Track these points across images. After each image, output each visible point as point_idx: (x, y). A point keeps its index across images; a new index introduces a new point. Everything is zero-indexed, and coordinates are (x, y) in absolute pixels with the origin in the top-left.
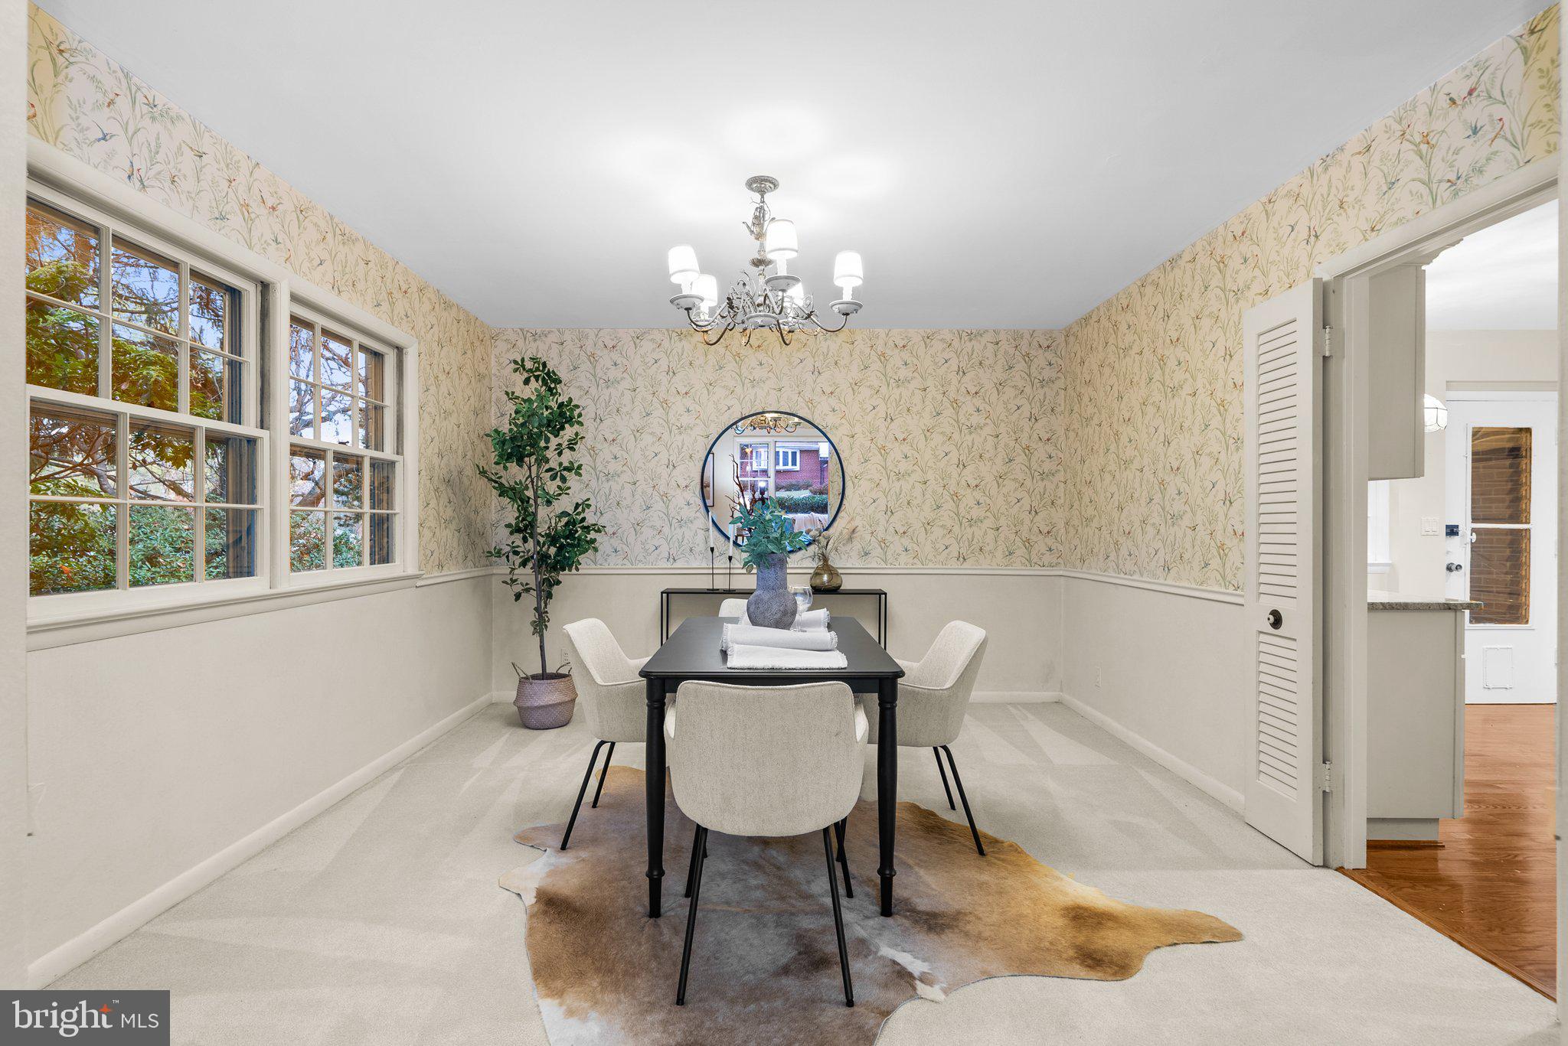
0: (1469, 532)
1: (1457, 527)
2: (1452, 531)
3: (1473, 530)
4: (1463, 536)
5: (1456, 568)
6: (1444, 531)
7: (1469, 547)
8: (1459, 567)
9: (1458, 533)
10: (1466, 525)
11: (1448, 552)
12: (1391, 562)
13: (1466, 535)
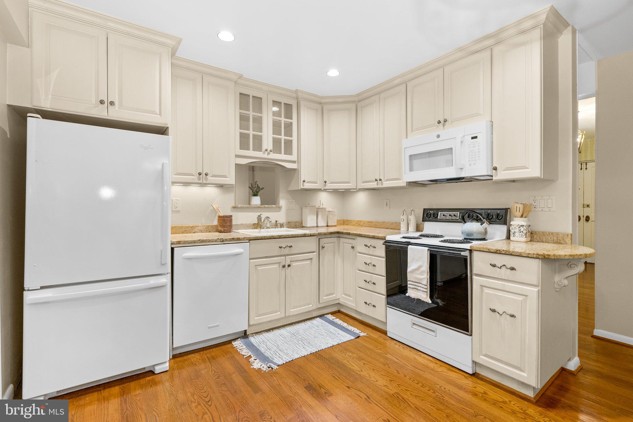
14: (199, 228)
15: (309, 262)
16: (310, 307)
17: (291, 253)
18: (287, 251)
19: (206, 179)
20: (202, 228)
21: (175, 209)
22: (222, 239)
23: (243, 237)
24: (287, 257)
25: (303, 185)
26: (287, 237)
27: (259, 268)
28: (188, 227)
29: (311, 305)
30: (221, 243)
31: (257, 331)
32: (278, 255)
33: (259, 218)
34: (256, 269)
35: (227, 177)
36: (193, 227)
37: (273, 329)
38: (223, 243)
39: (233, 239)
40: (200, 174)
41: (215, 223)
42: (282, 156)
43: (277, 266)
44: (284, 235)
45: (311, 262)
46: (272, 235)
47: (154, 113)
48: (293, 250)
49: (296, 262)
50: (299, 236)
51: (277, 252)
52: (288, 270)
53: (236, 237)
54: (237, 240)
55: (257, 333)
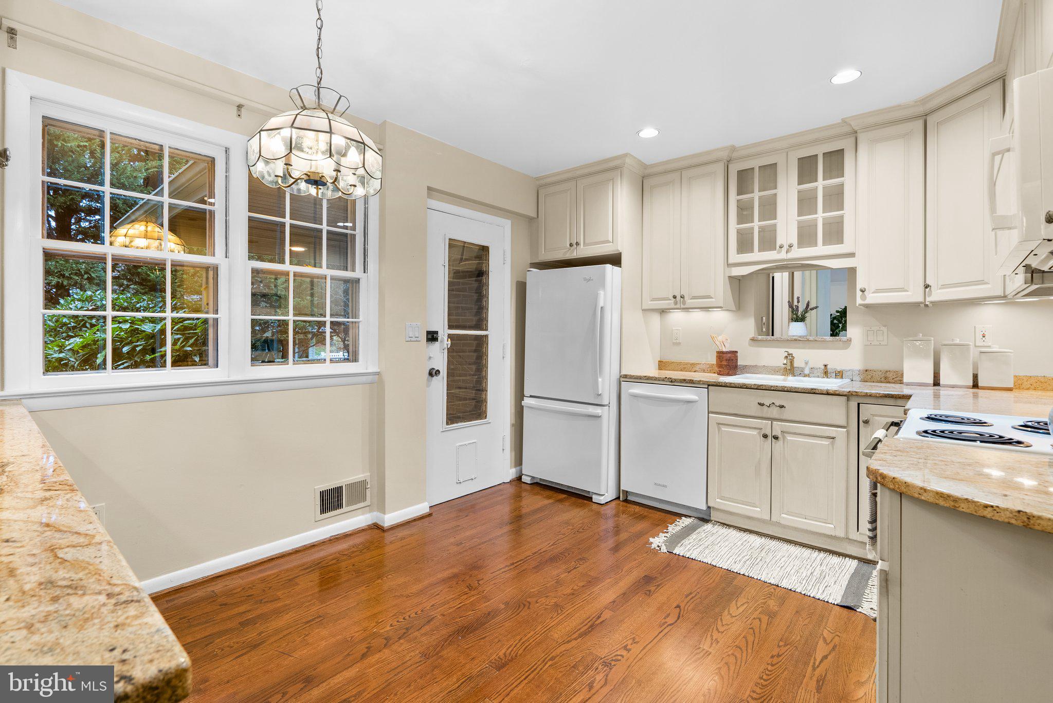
0: (446, 338)
1: (436, 333)
2: (432, 337)
3: (450, 336)
4: (441, 342)
5: (436, 373)
6: (424, 337)
7: (446, 351)
8: (438, 372)
9: (437, 339)
10: (444, 332)
11: (430, 358)
12: (379, 370)
13: (444, 342)
14: (701, 366)
15: (826, 442)
16: (828, 528)
17: (784, 418)
18: (774, 412)
19: (684, 303)
20: (704, 367)
21: (675, 341)
22: (671, 378)
23: (698, 379)
24: (775, 423)
25: (864, 298)
26: (772, 388)
27: (724, 429)
28: (687, 364)
29: (832, 526)
30: (670, 384)
31: (727, 523)
32: (756, 415)
33: (790, 357)
34: (719, 429)
35: (712, 298)
36: (693, 365)
37: (751, 532)
38: (673, 384)
39: (685, 380)
40: (675, 297)
41: (713, 360)
42: (820, 249)
43: (755, 432)
44: (767, 385)
45: (833, 444)
46: (744, 382)
47: (608, 242)
48: (786, 414)
49: (796, 436)
50: (800, 390)
51: (755, 410)
52: (778, 445)
53: (689, 379)
54: (690, 383)
55: (724, 524)
